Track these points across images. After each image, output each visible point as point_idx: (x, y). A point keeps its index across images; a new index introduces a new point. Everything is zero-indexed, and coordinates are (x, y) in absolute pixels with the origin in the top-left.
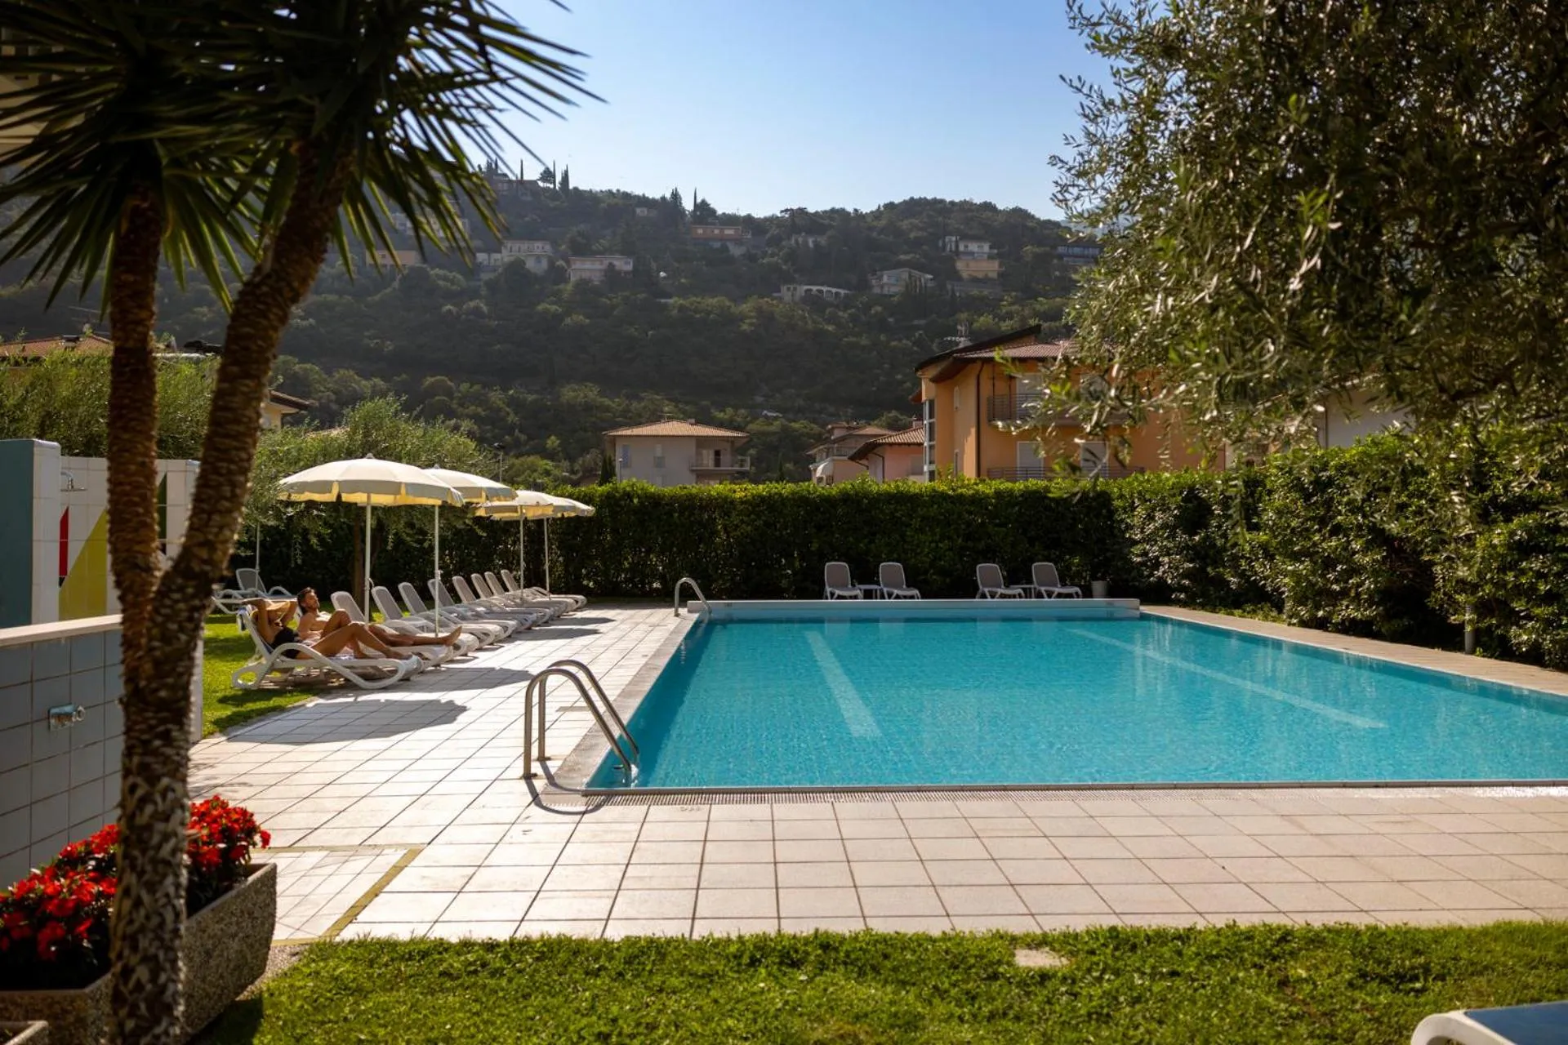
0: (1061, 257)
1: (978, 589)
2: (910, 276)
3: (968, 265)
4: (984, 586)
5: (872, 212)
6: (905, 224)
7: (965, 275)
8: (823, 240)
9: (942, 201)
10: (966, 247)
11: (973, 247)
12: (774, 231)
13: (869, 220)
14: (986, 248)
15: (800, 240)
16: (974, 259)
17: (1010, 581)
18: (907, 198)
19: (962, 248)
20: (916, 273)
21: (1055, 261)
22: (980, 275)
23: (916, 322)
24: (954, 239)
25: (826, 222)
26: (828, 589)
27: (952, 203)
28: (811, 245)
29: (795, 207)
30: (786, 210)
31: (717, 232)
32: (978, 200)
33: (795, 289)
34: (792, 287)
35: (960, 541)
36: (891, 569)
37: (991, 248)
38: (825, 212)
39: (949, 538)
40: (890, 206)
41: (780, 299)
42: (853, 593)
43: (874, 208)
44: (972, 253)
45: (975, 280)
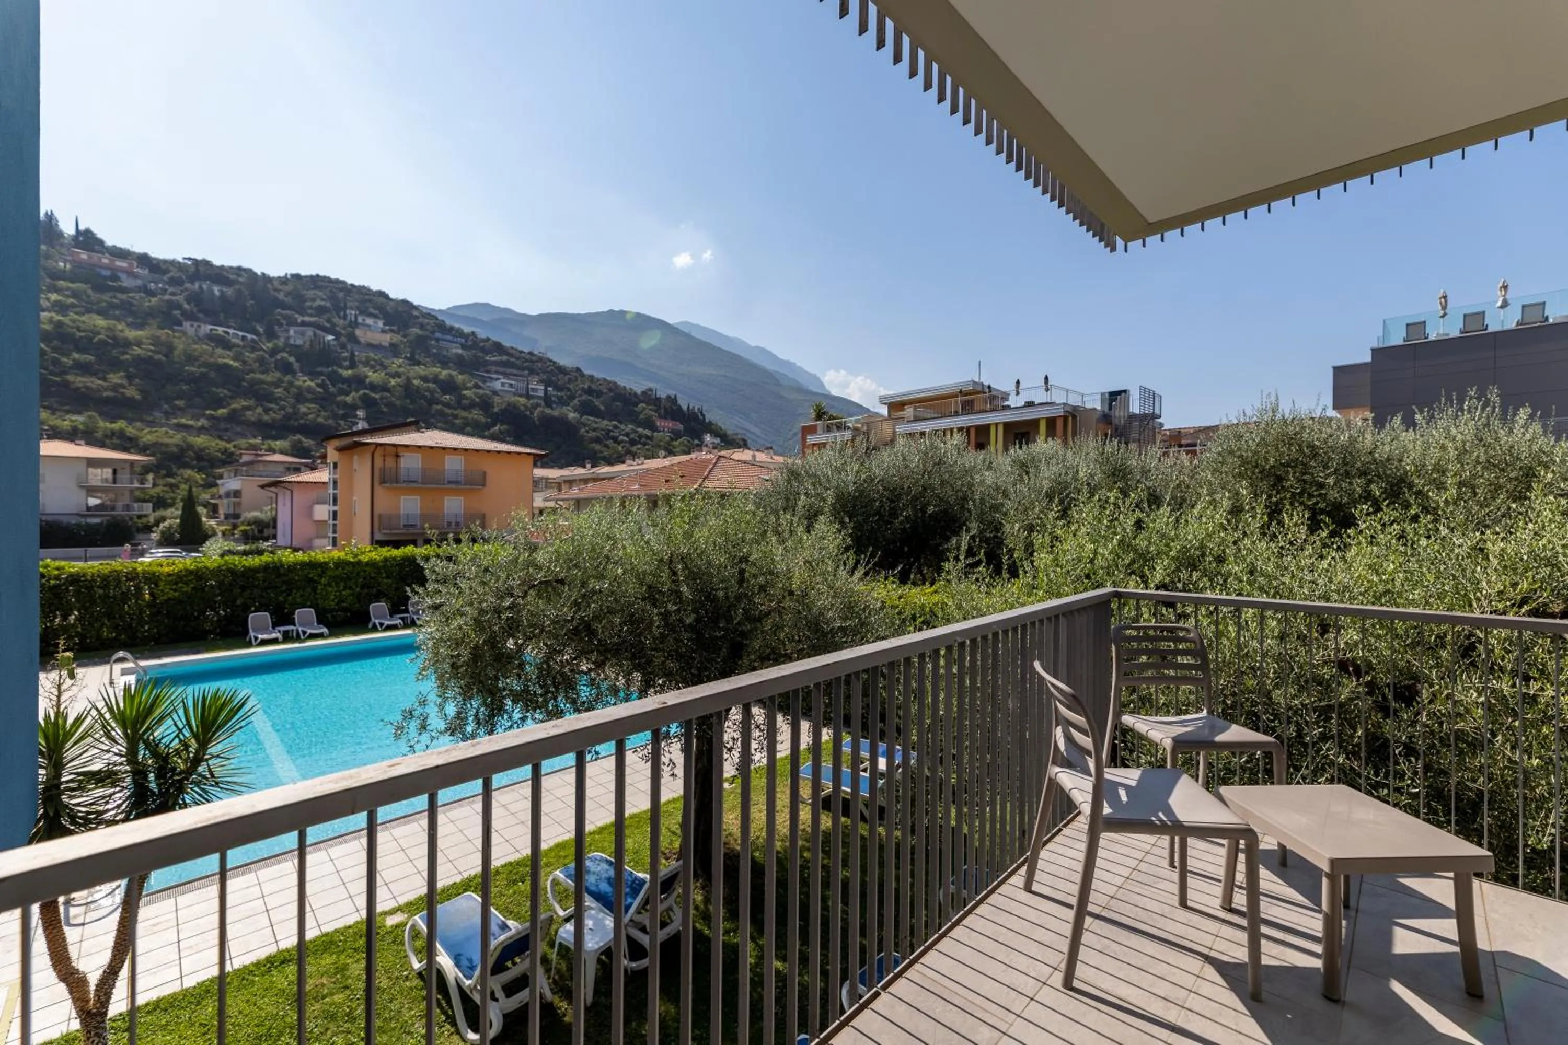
0: (437, 340)
1: (370, 619)
2: (315, 334)
3: (365, 334)
4: (376, 618)
5: (279, 278)
6: (310, 294)
7: (362, 340)
8: (229, 291)
9: (344, 282)
10: (364, 320)
11: (370, 321)
12: (174, 273)
13: (276, 283)
14: (380, 324)
15: (205, 287)
16: (370, 330)
17: (393, 612)
18: (314, 273)
19: (360, 320)
20: (319, 332)
21: (433, 342)
22: (375, 342)
23: (319, 369)
24: (353, 312)
25: (232, 277)
26: (252, 634)
27: (352, 285)
28: (217, 293)
29: (199, 258)
30: (189, 259)
31: (105, 261)
32: (374, 287)
33: (199, 326)
34: (196, 324)
35: (358, 590)
36: (305, 615)
37: (384, 324)
38: (231, 268)
39: (350, 588)
40: (297, 277)
41: (184, 333)
42: (274, 636)
43: (282, 274)
44: (369, 326)
45: (371, 346)
